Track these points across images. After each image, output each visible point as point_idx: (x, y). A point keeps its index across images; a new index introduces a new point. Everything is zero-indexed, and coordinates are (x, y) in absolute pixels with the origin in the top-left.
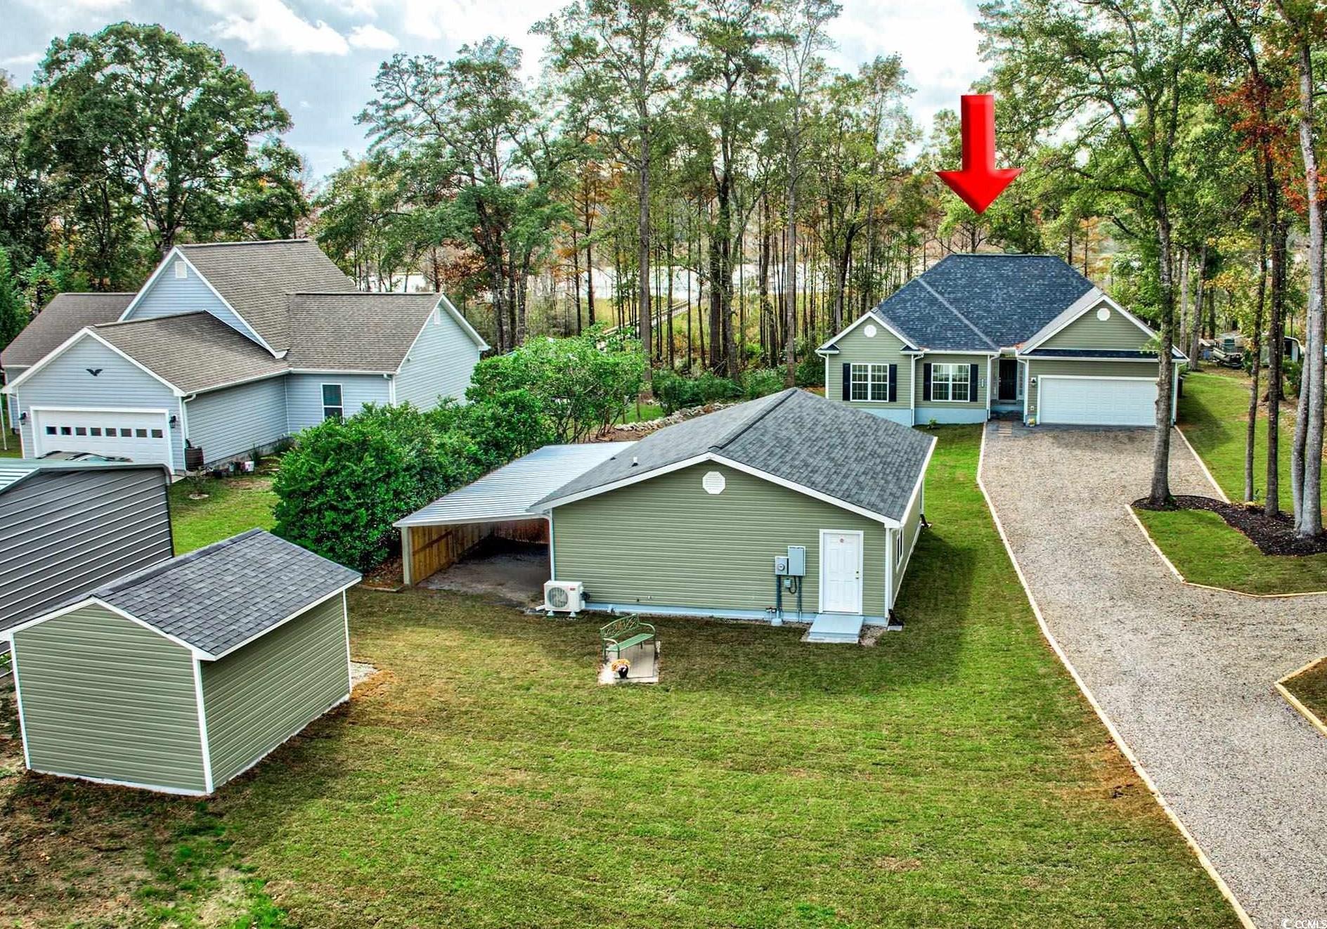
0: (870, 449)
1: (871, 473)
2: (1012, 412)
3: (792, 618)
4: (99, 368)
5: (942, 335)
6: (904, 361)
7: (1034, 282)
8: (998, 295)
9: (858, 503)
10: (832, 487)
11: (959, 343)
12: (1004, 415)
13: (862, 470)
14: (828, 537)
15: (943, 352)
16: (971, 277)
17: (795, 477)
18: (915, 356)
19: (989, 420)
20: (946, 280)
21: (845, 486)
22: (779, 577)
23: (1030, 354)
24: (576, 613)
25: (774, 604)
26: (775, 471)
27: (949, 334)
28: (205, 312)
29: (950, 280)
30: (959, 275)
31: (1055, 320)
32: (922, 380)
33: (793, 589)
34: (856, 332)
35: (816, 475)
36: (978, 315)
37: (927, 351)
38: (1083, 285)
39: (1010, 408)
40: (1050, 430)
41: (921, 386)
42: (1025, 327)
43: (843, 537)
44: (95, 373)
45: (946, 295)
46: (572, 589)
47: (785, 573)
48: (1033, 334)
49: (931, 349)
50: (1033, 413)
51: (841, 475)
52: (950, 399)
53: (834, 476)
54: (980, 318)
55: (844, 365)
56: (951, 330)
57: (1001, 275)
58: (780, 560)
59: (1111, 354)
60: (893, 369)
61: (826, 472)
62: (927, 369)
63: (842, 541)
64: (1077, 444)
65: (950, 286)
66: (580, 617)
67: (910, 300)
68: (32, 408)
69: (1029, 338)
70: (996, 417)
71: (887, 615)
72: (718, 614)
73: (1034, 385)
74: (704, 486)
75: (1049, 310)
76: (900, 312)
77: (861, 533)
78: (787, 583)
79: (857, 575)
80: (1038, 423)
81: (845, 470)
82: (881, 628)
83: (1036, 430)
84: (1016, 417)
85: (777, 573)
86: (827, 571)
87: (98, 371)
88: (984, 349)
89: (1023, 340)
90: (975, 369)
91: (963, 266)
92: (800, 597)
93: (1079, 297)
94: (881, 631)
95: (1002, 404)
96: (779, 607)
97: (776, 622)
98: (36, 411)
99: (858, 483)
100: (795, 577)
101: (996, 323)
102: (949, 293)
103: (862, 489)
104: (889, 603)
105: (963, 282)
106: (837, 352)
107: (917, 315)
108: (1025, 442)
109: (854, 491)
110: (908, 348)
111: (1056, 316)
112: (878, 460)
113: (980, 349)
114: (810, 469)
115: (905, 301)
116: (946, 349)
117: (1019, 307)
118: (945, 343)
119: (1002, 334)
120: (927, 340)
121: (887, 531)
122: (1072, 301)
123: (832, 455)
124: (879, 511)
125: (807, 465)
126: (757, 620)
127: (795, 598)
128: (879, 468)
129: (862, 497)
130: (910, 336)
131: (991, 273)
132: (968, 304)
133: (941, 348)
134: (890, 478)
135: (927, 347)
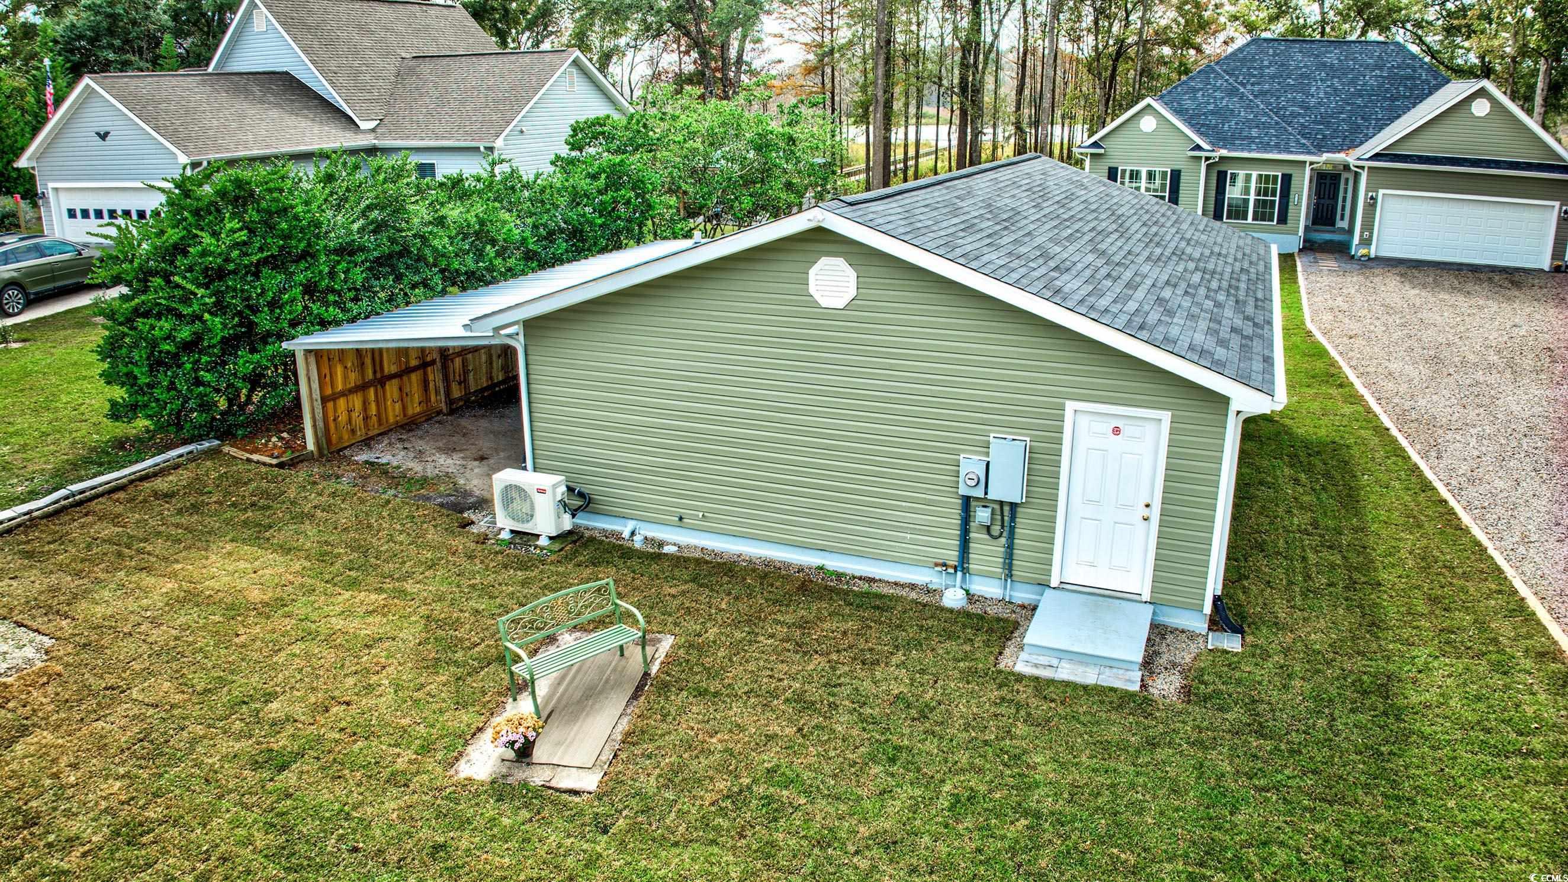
0: (1173, 245)
1: (1183, 285)
2: (1331, 241)
3: (989, 588)
4: (107, 129)
5: (1245, 134)
6: (1192, 165)
7: (1368, 72)
8: (1318, 90)
9: (1166, 344)
10: (1104, 302)
11: (1268, 144)
12: (1320, 245)
13: (1164, 277)
14: (1083, 421)
15: (1245, 155)
16: (1282, 65)
17: (1015, 276)
18: (1207, 159)
19: (1300, 250)
20: (1249, 68)
21: (1132, 306)
22: (967, 500)
23: (1371, 159)
24: (551, 538)
25: (952, 556)
26: (967, 261)
27: (1254, 132)
28: (287, 73)
29: (1255, 69)
30: (1266, 63)
31: (1397, 122)
32: (1213, 193)
33: (996, 529)
34: (1129, 125)
35: (1066, 277)
36: (1292, 113)
37: (1224, 152)
38: (1436, 79)
39: (1328, 236)
40: (1392, 266)
41: (1212, 201)
42: (1356, 129)
43: (1119, 423)
44: (104, 136)
45: (1249, 87)
46: (541, 491)
47: (979, 493)
48: (1368, 138)
49: (1229, 150)
50: (1366, 242)
51: (1121, 283)
52: (1250, 220)
53: (1108, 283)
54: (1294, 115)
55: (1110, 168)
56: (1257, 127)
57: (1324, 64)
58: (971, 465)
59: (1489, 164)
60: (1176, 175)
61: (1088, 273)
62: (1222, 177)
63: (1116, 431)
64: (1437, 284)
65: (1254, 76)
66: (557, 546)
67: (1201, 89)
68: (51, 185)
69: (1362, 143)
70: (1310, 247)
71: (1208, 608)
72: (834, 563)
73: (1372, 204)
74: (812, 290)
75: (1390, 109)
76: (1188, 104)
77: (1166, 416)
78: (982, 515)
79: (1146, 512)
80: (1373, 255)
81: (1128, 275)
82: (1192, 636)
83: (1370, 264)
84: (1340, 250)
85: (963, 491)
86: (1076, 499)
87: (107, 134)
88: (1302, 153)
89: (1353, 145)
90: (1287, 179)
91: (1271, 51)
92: (1010, 547)
93: (1430, 93)
94: (1194, 648)
95: (1315, 231)
96: (963, 565)
97: (953, 598)
98: (56, 190)
99: (1160, 301)
100: (1001, 503)
101: (1315, 122)
102: (1253, 84)
103: (1171, 313)
104: (1214, 584)
105: (1272, 70)
106: (1102, 151)
107: (1211, 107)
108: (1361, 278)
109: (1153, 317)
110: (1198, 148)
111: (1399, 116)
112: (1191, 266)
113: (1297, 153)
114: (1052, 264)
115: (1195, 90)
116: (1250, 151)
117: (1349, 104)
118: (1249, 142)
119: (1325, 137)
120: (1224, 139)
121: (1231, 415)
122: (1421, 98)
123: (1103, 246)
124: (1217, 367)
125: (1046, 256)
126: (913, 587)
127: (998, 548)
128: (1196, 278)
129: (1174, 331)
130: (1201, 134)
131: (1309, 61)
132: (1278, 98)
133: (1243, 150)
134: (1221, 297)
135: (1224, 147)
